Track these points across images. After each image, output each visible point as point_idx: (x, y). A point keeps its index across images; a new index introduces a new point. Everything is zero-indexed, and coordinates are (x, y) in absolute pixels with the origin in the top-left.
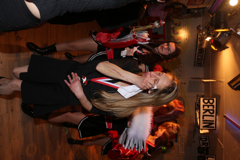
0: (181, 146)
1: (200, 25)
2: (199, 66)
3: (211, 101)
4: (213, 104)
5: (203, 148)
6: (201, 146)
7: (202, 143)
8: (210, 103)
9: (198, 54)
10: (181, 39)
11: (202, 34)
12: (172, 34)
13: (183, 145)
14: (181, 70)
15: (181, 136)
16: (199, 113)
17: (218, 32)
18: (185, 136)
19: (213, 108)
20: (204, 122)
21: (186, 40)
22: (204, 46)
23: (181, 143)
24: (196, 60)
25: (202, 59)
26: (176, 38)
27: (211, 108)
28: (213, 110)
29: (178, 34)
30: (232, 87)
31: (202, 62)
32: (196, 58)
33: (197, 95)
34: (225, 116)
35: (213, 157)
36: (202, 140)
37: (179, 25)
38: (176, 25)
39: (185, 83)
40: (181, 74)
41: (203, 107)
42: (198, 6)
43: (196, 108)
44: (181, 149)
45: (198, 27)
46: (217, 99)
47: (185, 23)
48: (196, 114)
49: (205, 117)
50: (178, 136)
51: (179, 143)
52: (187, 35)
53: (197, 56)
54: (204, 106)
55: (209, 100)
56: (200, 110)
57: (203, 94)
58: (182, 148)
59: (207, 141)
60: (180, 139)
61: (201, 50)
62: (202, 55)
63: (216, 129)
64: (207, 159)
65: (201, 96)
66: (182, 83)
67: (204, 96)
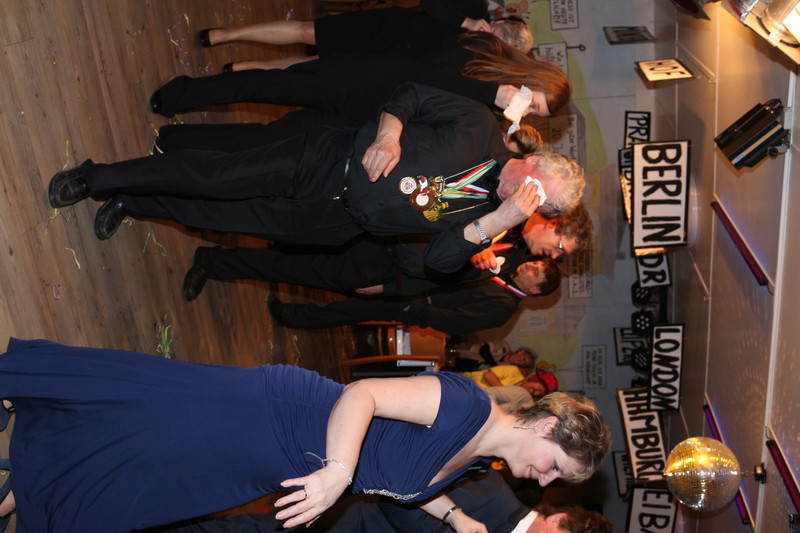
0: (577, 275)
3: (671, 153)
4: (677, 163)
5: (651, 289)
6: (642, 285)
7: (645, 273)
8: (668, 160)
13: (581, 271)
16: (632, 183)
19: (679, 175)
20: (646, 223)
23: (574, 265)
27: (670, 175)
28: (678, 183)
33: (627, 113)
34: (715, 206)
35: (677, 331)
36: (647, 261)
39: (582, 48)
40: (568, 12)
41: (645, 176)
44: (575, 285)
46: (693, 146)
49: (650, 208)
51: (568, 264)
54: (646, 170)
55: (663, 150)
56: (632, 172)
58: (581, 282)
59: (664, 266)
63: (686, 245)
64: (658, 337)
65: (639, 116)
66: (570, 45)
67: (649, 114)
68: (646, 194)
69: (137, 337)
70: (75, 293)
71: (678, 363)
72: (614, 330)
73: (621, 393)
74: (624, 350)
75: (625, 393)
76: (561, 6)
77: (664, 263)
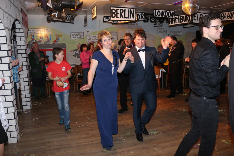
2: (74, 19)
3: (114, 11)
4: (116, 10)
6: (144, 19)
7: (141, 18)
8: (115, 12)
10: (47, 35)
12: (43, 43)
14: (76, 35)
16: (120, 21)
19: (119, 10)
20: (130, 18)
21: (48, 30)
24: (70, 22)
26: (46, 40)
27: (119, 12)
28: (121, 10)
29: (42, 37)
31: (71, 17)
32: (68, 21)
33: (103, 21)
34: (126, 1)
35: (155, 11)
36: (138, 18)
37: (34, 36)
39: (88, 32)
40: (80, 35)
41: (119, 17)
46: (112, 6)
47: (31, 31)
48: (120, 23)
52: (44, 29)
54: (117, 17)
55: (113, 13)
56: (117, 20)
63: (135, 8)
64: (157, 16)
65: (104, 19)
66: (87, 35)
67: (104, 16)
68: (123, 17)
69: (152, 139)
70: (140, 153)
71: (163, 11)
72: (154, 26)
73: (170, 25)
74: (159, 24)
75: (170, 24)
76: (78, 36)
77: (139, 14)
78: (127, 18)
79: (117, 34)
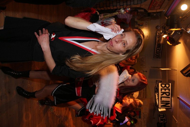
0: (144, 122)
1: (158, 25)
2: (157, 58)
3: (167, 86)
4: (169, 88)
5: (162, 123)
6: (160, 122)
8: (167, 87)
9: (157, 48)
11: (160, 33)
13: (145, 121)
14: (143, 61)
15: (143, 113)
16: (158, 95)
17: (172, 31)
18: (147, 114)
19: (169, 91)
20: (161, 102)
21: (147, 37)
22: (162, 41)
23: (143, 119)
24: (155, 53)
25: (160, 52)
27: (167, 91)
28: (169, 93)
30: (184, 75)
32: (155, 51)
33: (156, 81)
34: (178, 98)
36: (161, 116)
37: (142, 25)
38: (139, 25)
39: (146, 71)
40: (144, 64)
41: (161, 91)
42: (156, 11)
43: (156, 91)
44: (143, 124)
45: (156, 26)
46: (172, 84)
47: (146, 24)
48: (155, 95)
50: (141, 114)
51: (142, 119)
52: (148, 33)
53: (156, 49)
54: (161, 89)
55: (165, 85)
57: (161, 80)
58: (145, 123)
59: (165, 118)
60: (143, 116)
61: (159, 45)
62: (160, 49)
63: (171, 108)
65: (159, 81)
66: (144, 71)
68: (162, 95)
76: (142, 63)
77: (165, 117)
78: (161, 99)
79: (144, 98)
